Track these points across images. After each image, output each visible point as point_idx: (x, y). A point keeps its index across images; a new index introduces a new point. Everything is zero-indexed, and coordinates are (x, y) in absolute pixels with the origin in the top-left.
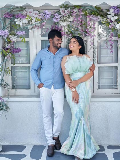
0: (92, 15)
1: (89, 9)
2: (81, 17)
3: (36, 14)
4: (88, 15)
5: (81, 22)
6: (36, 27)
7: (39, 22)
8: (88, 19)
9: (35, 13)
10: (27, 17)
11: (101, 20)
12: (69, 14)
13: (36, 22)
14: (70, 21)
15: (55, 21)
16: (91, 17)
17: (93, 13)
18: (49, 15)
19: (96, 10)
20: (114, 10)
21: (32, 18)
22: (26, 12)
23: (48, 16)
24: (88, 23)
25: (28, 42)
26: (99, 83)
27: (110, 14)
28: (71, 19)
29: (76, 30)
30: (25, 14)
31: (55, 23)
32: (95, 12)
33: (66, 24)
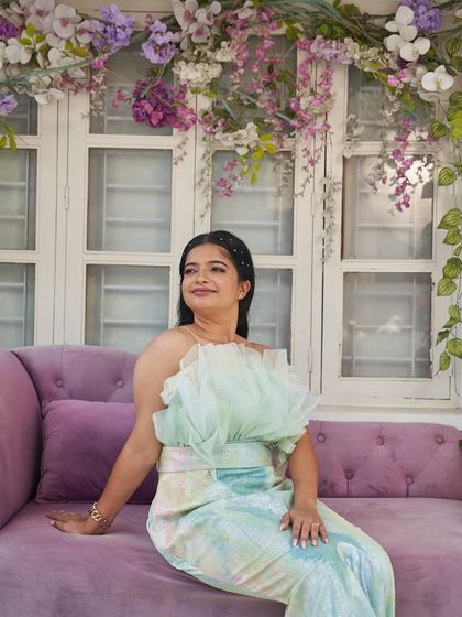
0: (319, 37)
1: (307, 13)
2: (268, 44)
3: (65, 22)
4: (302, 39)
5: (271, 69)
6: (69, 86)
7: (79, 59)
8: (301, 57)
9: (63, 19)
10: (24, 35)
11: (357, 57)
12: (215, 31)
13: (68, 61)
14: (222, 63)
15: (154, 58)
16: (314, 49)
17: (325, 29)
18: (124, 28)
19: (337, 17)
20: (416, 15)
21: (50, 40)
22: (21, 12)
23: (122, 35)
24: (300, 76)
25: (32, 154)
26: (347, 348)
27: (398, 33)
28: (226, 54)
29: (246, 103)
30: (15, 21)
31: (153, 71)
32: (330, 26)
33: (199, 75)
